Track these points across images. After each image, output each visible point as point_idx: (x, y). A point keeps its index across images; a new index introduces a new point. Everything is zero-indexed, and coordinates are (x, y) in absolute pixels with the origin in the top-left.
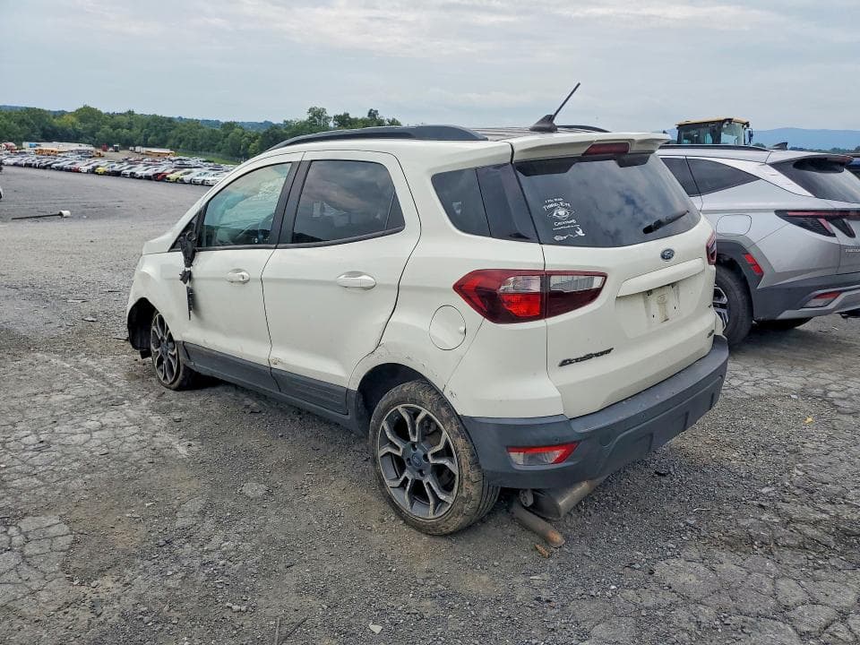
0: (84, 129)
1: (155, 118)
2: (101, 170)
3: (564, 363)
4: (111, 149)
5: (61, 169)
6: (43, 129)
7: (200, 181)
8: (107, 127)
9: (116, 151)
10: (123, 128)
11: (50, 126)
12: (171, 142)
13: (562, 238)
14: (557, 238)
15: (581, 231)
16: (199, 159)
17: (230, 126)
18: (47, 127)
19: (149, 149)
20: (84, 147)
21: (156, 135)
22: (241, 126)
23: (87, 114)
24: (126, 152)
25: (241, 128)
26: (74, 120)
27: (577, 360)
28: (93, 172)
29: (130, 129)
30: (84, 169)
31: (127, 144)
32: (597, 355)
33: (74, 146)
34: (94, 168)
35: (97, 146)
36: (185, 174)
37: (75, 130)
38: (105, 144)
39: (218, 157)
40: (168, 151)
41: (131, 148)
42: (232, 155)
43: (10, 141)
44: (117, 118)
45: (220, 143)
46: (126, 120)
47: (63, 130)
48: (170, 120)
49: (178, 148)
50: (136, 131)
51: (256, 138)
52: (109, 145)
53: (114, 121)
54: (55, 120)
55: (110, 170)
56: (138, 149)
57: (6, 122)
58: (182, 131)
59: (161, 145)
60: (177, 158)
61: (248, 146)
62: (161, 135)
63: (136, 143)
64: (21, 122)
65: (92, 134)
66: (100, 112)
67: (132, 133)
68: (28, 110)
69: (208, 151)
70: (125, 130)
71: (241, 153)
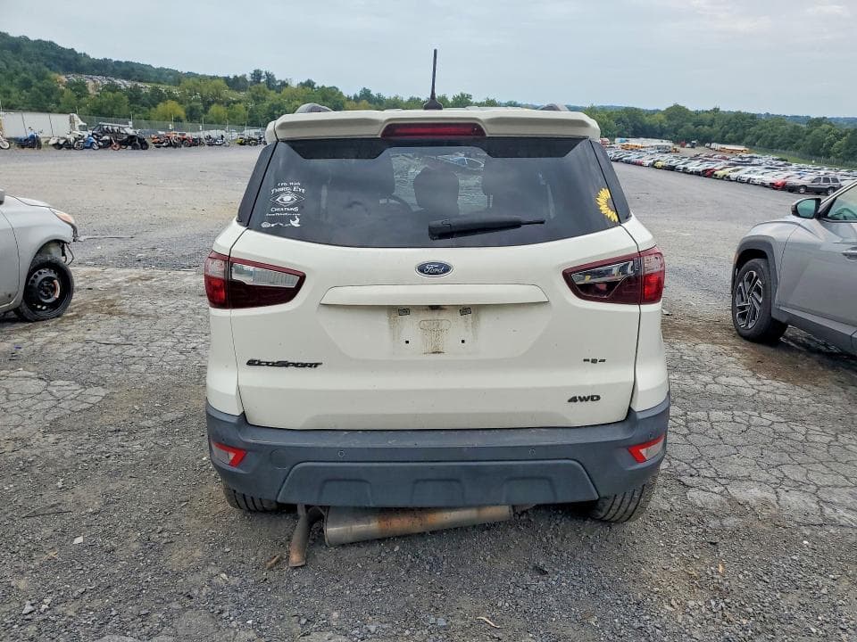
0: (670, 126)
1: (739, 115)
2: (659, 164)
3: (251, 363)
4: (688, 145)
5: (628, 162)
6: (635, 127)
7: (746, 180)
8: (690, 124)
9: (693, 147)
10: (704, 125)
11: (641, 123)
12: (748, 139)
13: (269, 225)
14: (265, 225)
15: (298, 220)
16: (772, 157)
17: (819, 122)
18: (638, 124)
19: (723, 146)
20: (665, 143)
21: (735, 132)
22: (829, 122)
23: (677, 113)
24: (702, 148)
25: (830, 124)
26: (662, 117)
27: (268, 364)
28: (653, 166)
29: (711, 126)
30: (647, 163)
31: (704, 140)
32: (296, 365)
33: (656, 142)
34: (654, 162)
35: (676, 142)
36: (734, 171)
37: (660, 126)
38: (683, 140)
39: (795, 155)
40: (742, 148)
41: (708, 145)
42: (811, 154)
43: (606, 137)
44: (701, 115)
45: (800, 140)
46: (709, 117)
47: (651, 126)
48: (753, 116)
49: (754, 145)
50: (716, 128)
51: (842, 136)
52: (688, 141)
53: (698, 119)
54: (646, 118)
55: (667, 164)
56: (713, 145)
57: (607, 120)
58: (762, 128)
59: (738, 141)
60: (749, 155)
61: (831, 144)
62: (740, 132)
63: (713, 139)
64: (619, 121)
65: (675, 131)
66: (687, 110)
67: (711, 130)
68: (626, 110)
69: (785, 149)
70: (706, 127)
71: (822, 151)
